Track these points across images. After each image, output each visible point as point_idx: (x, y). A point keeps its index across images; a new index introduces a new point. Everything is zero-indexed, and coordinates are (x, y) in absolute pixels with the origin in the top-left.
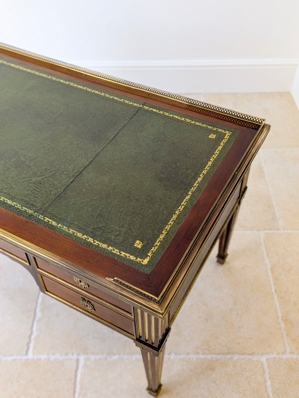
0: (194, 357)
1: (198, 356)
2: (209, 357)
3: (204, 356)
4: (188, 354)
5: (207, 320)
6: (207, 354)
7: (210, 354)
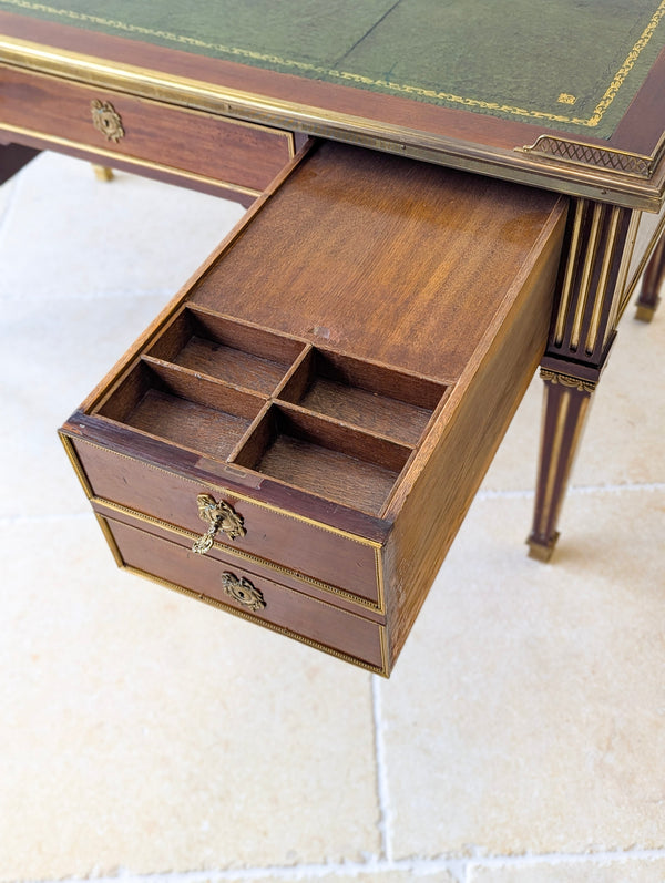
0: (618, 490)
1: (623, 487)
2: (650, 488)
3: (638, 488)
4: (602, 485)
5: (632, 424)
6: (644, 483)
7: (651, 483)
